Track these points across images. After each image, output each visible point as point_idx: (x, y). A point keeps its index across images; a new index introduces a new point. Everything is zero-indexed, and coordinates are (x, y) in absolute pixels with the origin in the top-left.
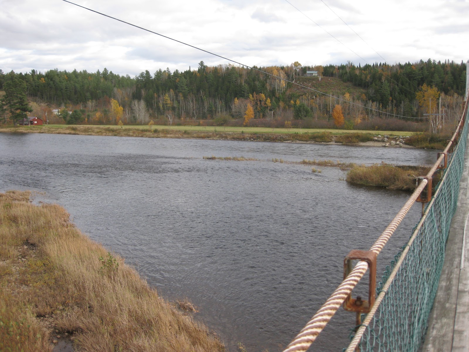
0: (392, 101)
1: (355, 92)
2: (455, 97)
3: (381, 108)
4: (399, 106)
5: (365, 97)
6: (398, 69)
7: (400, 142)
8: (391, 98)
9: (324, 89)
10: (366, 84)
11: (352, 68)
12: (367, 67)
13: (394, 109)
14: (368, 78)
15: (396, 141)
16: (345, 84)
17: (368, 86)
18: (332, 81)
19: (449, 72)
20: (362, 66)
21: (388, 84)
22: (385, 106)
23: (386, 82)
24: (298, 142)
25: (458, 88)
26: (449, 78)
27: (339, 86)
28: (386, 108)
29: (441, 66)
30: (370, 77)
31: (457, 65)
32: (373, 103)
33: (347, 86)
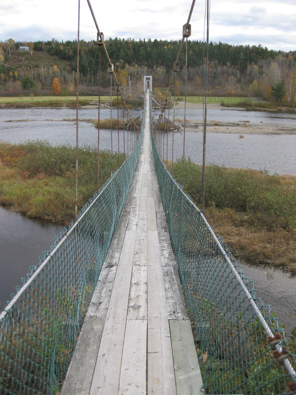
0: (90, 71)
1: (61, 64)
2: (136, 68)
3: (82, 76)
4: (96, 74)
5: (69, 68)
6: (93, 45)
7: (107, 105)
8: (89, 69)
9: (36, 62)
10: (69, 57)
11: (57, 44)
12: (68, 43)
13: (92, 77)
14: (71, 52)
15: (104, 104)
16: (52, 57)
17: (71, 59)
18: (41, 55)
19: (131, 48)
20: (64, 42)
21: (87, 58)
22: (85, 75)
23: (85, 56)
24: (40, 108)
25: (138, 61)
26: (131, 52)
27: (48, 59)
28: (86, 76)
29: (125, 43)
30: (72, 52)
31: (137, 42)
32: (76, 73)
33: (54, 60)
